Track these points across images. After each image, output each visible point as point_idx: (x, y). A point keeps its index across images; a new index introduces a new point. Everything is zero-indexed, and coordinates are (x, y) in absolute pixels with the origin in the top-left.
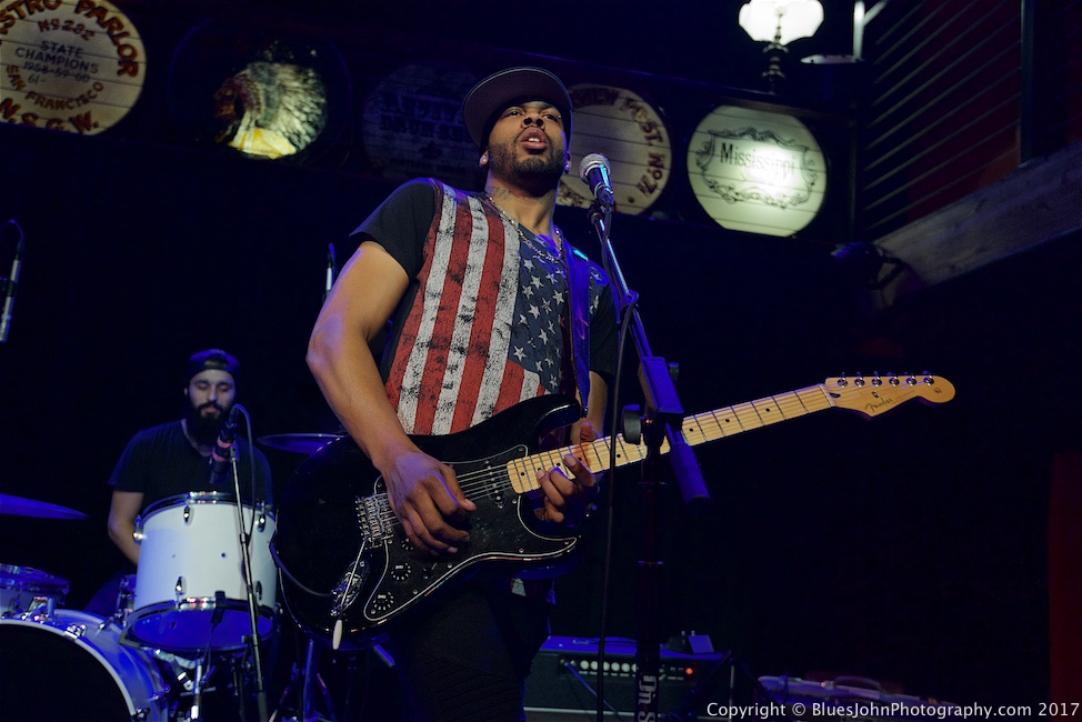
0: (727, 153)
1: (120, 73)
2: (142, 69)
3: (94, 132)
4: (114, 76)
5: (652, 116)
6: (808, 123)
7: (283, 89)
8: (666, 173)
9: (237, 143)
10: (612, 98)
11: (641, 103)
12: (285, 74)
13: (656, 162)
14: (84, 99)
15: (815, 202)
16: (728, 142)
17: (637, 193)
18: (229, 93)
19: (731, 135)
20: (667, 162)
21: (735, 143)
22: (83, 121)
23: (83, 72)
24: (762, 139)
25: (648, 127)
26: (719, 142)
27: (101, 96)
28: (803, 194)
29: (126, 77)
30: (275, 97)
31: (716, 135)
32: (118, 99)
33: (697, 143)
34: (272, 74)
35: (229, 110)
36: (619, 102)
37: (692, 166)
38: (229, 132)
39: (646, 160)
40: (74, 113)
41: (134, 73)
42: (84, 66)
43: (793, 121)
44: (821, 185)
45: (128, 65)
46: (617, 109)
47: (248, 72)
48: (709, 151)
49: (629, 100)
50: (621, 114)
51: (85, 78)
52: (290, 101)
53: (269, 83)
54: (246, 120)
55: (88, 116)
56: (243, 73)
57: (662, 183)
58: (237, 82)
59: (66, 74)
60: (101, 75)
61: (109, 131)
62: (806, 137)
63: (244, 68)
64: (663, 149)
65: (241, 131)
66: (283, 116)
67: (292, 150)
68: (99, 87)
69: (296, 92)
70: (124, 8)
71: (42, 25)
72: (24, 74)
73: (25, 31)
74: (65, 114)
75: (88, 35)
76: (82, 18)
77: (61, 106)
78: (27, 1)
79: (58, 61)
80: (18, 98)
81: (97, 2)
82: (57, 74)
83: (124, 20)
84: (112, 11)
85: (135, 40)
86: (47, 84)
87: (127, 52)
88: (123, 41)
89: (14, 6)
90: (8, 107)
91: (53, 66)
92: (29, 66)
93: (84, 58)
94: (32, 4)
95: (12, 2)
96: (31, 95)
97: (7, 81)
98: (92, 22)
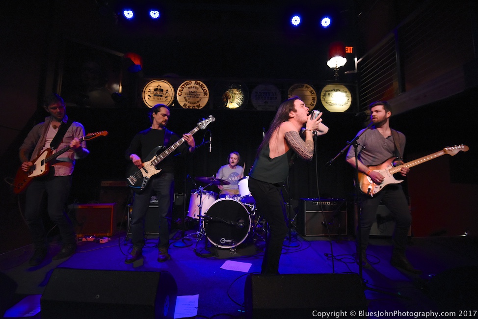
0: (329, 95)
2: (208, 94)
3: (201, 108)
4: (203, 96)
5: (312, 89)
6: (346, 86)
7: (235, 94)
8: (316, 101)
9: (227, 106)
10: (303, 86)
11: (309, 86)
12: (235, 91)
13: (313, 99)
14: (198, 102)
15: (349, 104)
16: (329, 93)
17: (310, 106)
18: (225, 96)
19: (329, 91)
20: (316, 99)
21: (331, 93)
22: (199, 106)
24: (337, 91)
25: (311, 91)
26: (327, 93)
27: (201, 100)
28: (347, 102)
29: (205, 96)
30: (234, 96)
31: (326, 91)
32: (204, 101)
33: (322, 94)
34: (233, 91)
35: (225, 99)
36: (304, 87)
37: (322, 99)
38: (226, 104)
39: (311, 99)
40: (197, 105)
41: (207, 95)
42: (198, 95)
43: (343, 86)
44: (350, 100)
45: (205, 94)
46: (304, 89)
48: (325, 95)
49: (307, 86)
50: (305, 90)
51: (198, 97)
52: (237, 96)
53: (232, 93)
54: (229, 102)
56: (227, 92)
57: (315, 103)
58: (226, 94)
59: (195, 97)
60: (200, 97)
61: (204, 107)
62: (346, 89)
64: (315, 96)
65: (228, 104)
66: (236, 99)
67: (238, 106)
69: (238, 94)
70: (203, 82)
71: (189, 88)
72: (187, 98)
73: (186, 90)
74: (195, 105)
75: (197, 89)
76: (196, 85)
77: (194, 103)
78: (185, 83)
79: (193, 95)
80: (187, 103)
81: (198, 82)
82: (193, 97)
83: (204, 84)
84: (201, 83)
85: (206, 88)
86: (191, 100)
87: (205, 91)
88: (204, 89)
89: (183, 85)
90: (185, 105)
91: (192, 96)
92: (188, 97)
93: (198, 93)
94: (187, 84)
95: (183, 84)
96: (189, 102)
97: (184, 100)
98: (198, 86)
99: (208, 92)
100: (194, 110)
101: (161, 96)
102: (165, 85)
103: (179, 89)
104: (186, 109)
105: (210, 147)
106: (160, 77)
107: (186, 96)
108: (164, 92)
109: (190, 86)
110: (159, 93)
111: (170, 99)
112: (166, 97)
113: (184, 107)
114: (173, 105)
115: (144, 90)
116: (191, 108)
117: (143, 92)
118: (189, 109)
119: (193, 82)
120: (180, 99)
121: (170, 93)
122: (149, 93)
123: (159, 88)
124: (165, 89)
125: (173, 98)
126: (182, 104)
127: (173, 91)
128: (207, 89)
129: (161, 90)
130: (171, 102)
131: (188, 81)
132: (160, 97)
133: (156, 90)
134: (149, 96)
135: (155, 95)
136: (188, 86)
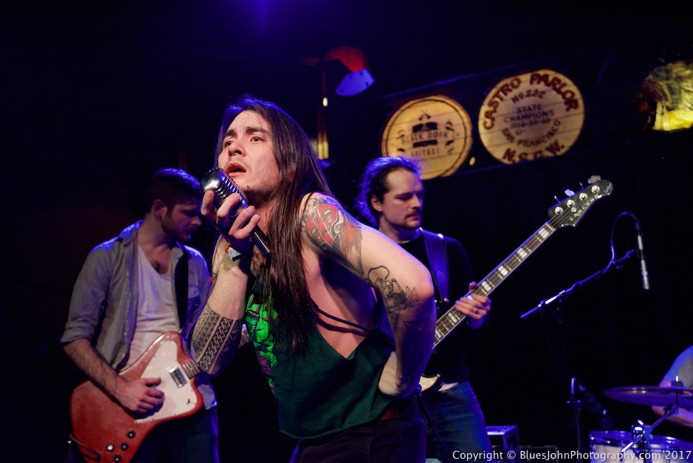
1: (567, 110)
2: (581, 102)
3: (563, 151)
4: (565, 113)
7: (679, 78)
9: (657, 126)
14: (551, 134)
18: (641, 96)
22: (554, 147)
23: (545, 118)
27: (560, 128)
29: (572, 111)
30: (675, 86)
32: (571, 127)
34: (668, 71)
35: (645, 106)
38: (649, 121)
41: (576, 106)
42: (545, 114)
45: (571, 103)
47: (650, 77)
51: (548, 121)
52: (688, 84)
53: (669, 79)
54: (659, 110)
55: (556, 143)
56: (647, 78)
58: (645, 86)
59: (536, 123)
60: (557, 116)
61: (572, 148)
63: (647, 75)
65: (658, 117)
66: (686, 96)
68: (558, 123)
70: (558, 71)
71: (515, 99)
72: (513, 132)
73: (505, 107)
74: (543, 147)
75: (540, 94)
76: (536, 86)
77: (538, 142)
78: (502, 89)
79: (530, 116)
80: (513, 147)
81: (542, 73)
82: (531, 124)
83: (561, 77)
84: (552, 75)
85: (571, 86)
86: (528, 134)
87: (568, 95)
88: (563, 90)
89: (496, 95)
90: (509, 154)
91: (527, 121)
92: (514, 126)
93: (546, 109)
94: (505, 90)
95: (494, 91)
96: (520, 142)
97: (504, 139)
98: (541, 87)
99: (578, 96)
100: (540, 162)
101: (434, 142)
102: (443, 110)
103: (485, 108)
104: (514, 164)
105: (645, 273)
106: (422, 92)
107: (508, 125)
108: (442, 129)
109: (515, 92)
110: (425, 136)
111: (461, 146)
112: (449, 143)
113: (506, 161)
114: (472, 161)
115: (385, 136)
116: (530, 157)
117: (383, 143)
118: (524, 162)
119: (525, 78)
120: (491, 140)
121: (459, 129)
122: (399, 143)
123: (425, 121)
124: (441, 122)
125: (469, 140)
126: (499, 154)
127: (466, 119)
128: (573, 88)
129: (433, 126)
130: (464, 155)
131: (508, 81)
132: (430, 147)
133: (417, 129)
134: (401, 150)
135: (416, 145)
136: (511, 95)
